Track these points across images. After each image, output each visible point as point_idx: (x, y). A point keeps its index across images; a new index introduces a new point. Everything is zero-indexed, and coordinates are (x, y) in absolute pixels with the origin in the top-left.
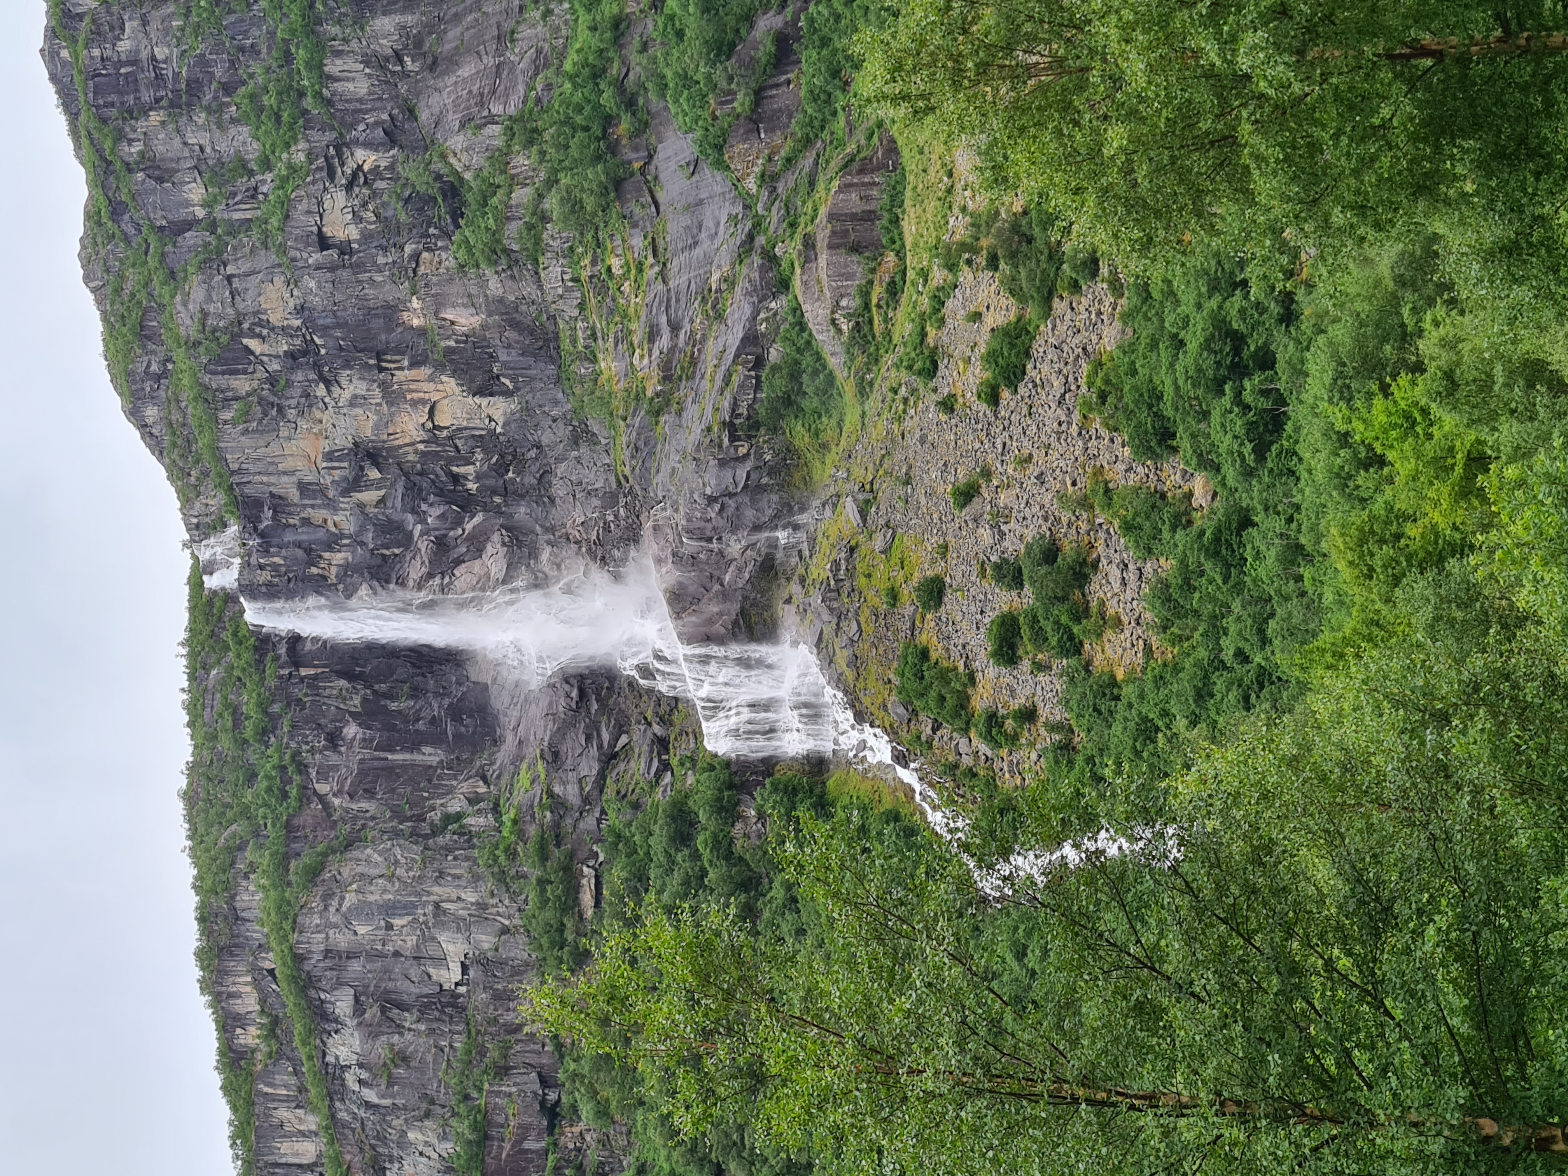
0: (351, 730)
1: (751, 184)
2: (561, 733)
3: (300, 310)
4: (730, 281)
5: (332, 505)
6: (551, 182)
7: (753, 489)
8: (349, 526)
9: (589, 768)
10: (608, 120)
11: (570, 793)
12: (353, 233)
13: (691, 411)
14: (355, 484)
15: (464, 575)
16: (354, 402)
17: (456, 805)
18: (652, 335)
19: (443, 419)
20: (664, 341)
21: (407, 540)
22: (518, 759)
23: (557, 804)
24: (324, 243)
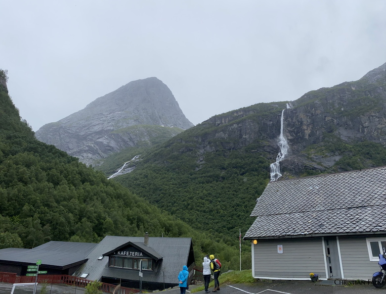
0: (271, 122)
1: (333, 168)
2: (272, 147)
3: (318, 114)
4: (322, 165)
5: (296, 119)
6: (333, 143)
7: (299, 169)
8: (294, 121)
9: (268, 150)
10: (340, 150)
11: (265, 148)
12: (326, 120)
13: (307, 161)
14: (298, 122)
15: (288, 134)
16: (308, 121)
17: (263, 135)
18: (316, 156)
19: (306, 131)
20: (315, 158)
21: (292, 128)
22: (269, 141)
23: (264, 147)
24: (325, 117)
